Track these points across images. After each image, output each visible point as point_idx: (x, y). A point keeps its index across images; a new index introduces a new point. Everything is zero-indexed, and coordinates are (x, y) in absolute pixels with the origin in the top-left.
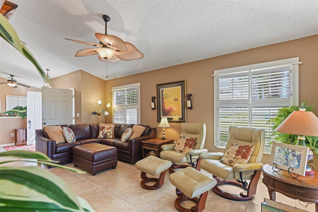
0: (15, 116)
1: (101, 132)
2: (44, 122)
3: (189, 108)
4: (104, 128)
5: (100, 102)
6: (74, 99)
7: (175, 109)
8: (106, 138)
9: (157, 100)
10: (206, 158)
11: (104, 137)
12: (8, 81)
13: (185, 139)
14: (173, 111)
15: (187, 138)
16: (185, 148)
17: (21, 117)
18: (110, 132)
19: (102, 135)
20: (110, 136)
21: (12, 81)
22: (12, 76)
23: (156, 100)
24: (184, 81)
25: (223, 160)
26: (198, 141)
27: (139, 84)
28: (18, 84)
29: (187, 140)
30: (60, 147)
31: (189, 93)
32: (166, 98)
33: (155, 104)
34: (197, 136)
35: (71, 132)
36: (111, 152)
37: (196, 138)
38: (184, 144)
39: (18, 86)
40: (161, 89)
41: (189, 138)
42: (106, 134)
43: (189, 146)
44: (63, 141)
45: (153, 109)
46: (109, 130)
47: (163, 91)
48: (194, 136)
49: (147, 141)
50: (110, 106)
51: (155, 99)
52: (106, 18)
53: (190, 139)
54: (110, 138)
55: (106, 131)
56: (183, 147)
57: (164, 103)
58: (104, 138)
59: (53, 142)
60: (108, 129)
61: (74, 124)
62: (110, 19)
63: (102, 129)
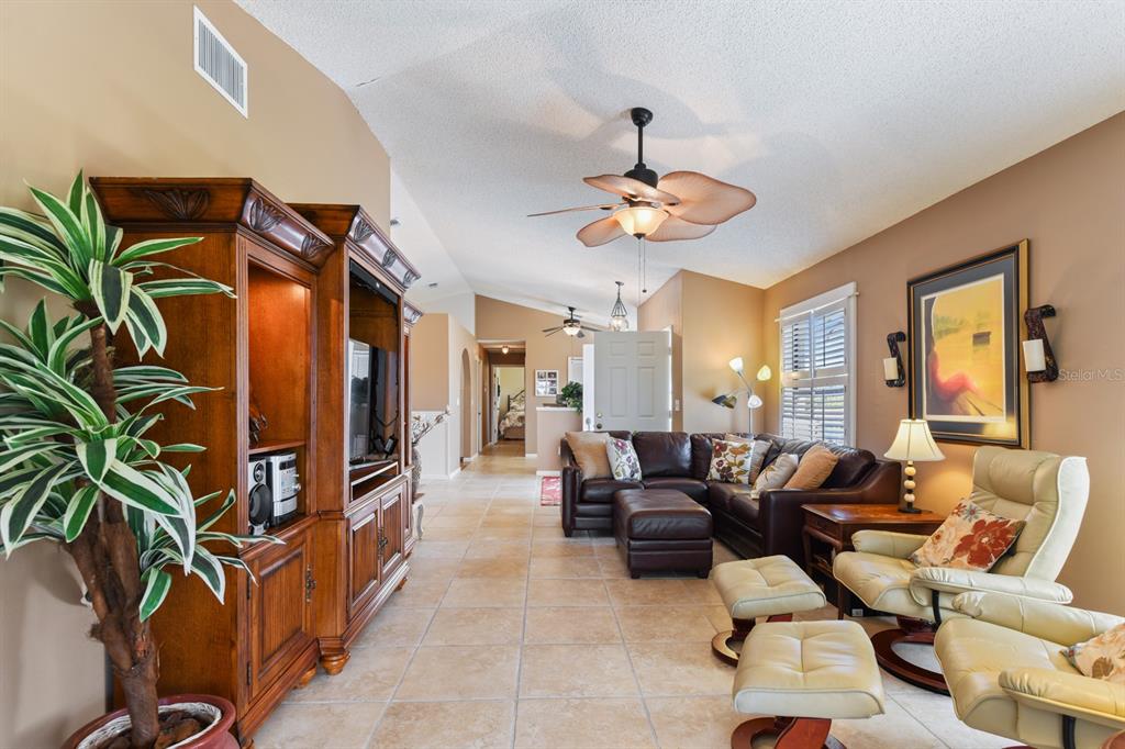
0: (566, 406)
1: (715, 461)
2: (600, 421)
3: (1034, 377)
4: (723, 448)
5: (737, 364)
6: (670, 358)
7: (977, 383)
8: (728, 482)
9: (908, 345)
10: (978, 617)
11: (722, 476)
12: (566, 322)
13: (974, 521)
14: (969, 393)
15: (985, 516)
16: (953, 558)
17: (575, 409)
18: (742, 463)
19: (718, 470)
20: (739, 477)
21: (571, 322)
22: (571, 309)
23: (903, 346)
24: (1014, 249)
25: (1078, 651)
26: (1025, 541)
27: (850, 288)
28: (582, 327)
29: (980, 526)
30: (591, 487)
31: (1039, 302)
32: (940, 334)
33: (899, 362)
34: (1028, 514)
35: (624, 452)
36: (686, 523)
37: (1023, 525)
38: (957, 542)
39: (584, 331)
40: (924, 299)
41: (989, 519)
42: (729, 468)
43: (972, 552)
44: (603, 473)
45: (890, 383)
46: (740, 458)
47: (930, 303)
48: (1013, 513)
49: (825, 507)
50: (768, 377)
51: (899, 344)
52: (640, 117)
53: (994, 523)
54: (739, 482)
55: (728, 458)
56: (949, 554)
57: (935, 357)
58: (721, 482)
59: (575, 472)
60: (735, 452)
61: (670, 431)
62: (650, 115)
63: (717, 451)
